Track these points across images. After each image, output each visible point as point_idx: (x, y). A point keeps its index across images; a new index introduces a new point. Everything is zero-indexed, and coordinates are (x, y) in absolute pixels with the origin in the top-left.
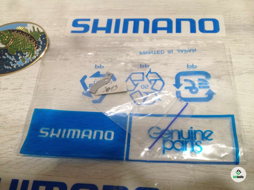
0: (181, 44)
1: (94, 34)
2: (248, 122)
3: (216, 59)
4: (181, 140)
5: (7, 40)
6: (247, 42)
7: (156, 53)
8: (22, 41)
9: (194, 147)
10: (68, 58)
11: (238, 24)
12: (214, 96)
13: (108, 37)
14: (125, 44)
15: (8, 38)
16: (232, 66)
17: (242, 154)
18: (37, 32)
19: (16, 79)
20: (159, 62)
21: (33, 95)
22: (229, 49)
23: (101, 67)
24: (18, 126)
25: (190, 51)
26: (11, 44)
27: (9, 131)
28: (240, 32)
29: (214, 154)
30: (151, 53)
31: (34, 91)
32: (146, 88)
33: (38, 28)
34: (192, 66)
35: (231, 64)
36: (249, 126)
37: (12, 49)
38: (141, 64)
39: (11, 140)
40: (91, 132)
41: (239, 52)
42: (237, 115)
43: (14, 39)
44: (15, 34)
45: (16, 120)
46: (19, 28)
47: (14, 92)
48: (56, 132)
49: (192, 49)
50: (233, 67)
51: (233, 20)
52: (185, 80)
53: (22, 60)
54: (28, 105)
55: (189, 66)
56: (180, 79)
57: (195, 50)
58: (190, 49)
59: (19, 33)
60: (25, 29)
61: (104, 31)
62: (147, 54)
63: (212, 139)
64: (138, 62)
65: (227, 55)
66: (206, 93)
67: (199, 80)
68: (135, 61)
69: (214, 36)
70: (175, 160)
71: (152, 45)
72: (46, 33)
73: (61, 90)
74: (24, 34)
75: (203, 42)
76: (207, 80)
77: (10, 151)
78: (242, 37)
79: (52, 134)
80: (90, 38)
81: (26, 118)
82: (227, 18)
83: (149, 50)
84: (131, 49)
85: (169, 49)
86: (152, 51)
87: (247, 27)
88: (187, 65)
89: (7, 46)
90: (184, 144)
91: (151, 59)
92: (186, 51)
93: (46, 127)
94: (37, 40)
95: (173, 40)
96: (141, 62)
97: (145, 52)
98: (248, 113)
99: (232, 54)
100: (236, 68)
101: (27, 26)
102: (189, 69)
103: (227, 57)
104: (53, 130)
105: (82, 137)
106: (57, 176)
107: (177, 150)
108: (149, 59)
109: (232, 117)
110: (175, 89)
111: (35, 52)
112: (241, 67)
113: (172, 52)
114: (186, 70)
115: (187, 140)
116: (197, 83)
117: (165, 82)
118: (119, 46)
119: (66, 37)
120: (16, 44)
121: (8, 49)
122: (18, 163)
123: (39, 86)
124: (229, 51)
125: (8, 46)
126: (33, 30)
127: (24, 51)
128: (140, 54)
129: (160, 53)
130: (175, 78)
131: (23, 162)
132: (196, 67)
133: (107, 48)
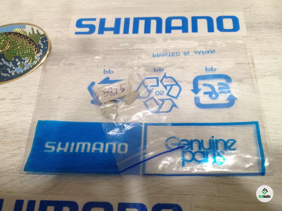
0: (198, 45)
1: (101, 36)
2: (274, 129)
3: (236, 61)
4: (202, 151)
5: (3, 44)
6: (270, 41)
7: (171, 56)
8: (20, 45)
9: (216, 157)
10: (73, 63)
11: (259, 21)
12: (236, 102)
13: (116, 38)
14: (136, 46)
15: (4, 41)
16: (254, 68)
17: (268, 164)
18: (36, 34)
19: (15, 87)
20: (174, 65)
21: (35, 105)
22: (251, 49)
23: (111, 72)
24: (19, 141)
25: (208, 53)
26: (8, 48)
27: (10, 147)
28: (262, 30)
29: (238, 165)
30: (166, 55)
31: (36, 100)
32: (161, 94)
33: (37, 30)
34: (211, 69)
35: (253, 66)
36: (275, 133)
37: (9, 54)
38: (154, 68)
39: (13, 156)
40: (102, 145)
41: (261, 52)
42: (261, 122)
43: (11, 42)
44: (12, 37)
45: (17, 134)
46: (16, 31)
47: (13, 103)
48: (63, 146)
49: (210, 50)
50: (256, 68)
51: (254, 17)
52: (204, 85)
53: (21, 66)
54: (30, 117)
55: (207, 69)
56: (199, 84)
57: (214, 51)
58: (209, 50)
59: (16, 36)
60: (23, 31)
61: (113, 32)
62: (161, 56)
63: (236, 148)
64: (152, 65)
65: (248, 56)
66: (226, 99)
67: (219, 84)
68: (148, 65)
69: (233, 36)
70: (195, 172)
71: (166, 47)
72: (46, 35)
73: (66, 99)
74: (22, 37)
75: (222, 42)
76: (228, 84)
77: (12, 168)
78: (265, 36)
79: (59, 149)
80: (97, 39)
81: (28, 131)
82: (247, 14)
83: (163, 52)
84: (143, 51)
85: (185, 50)
86: (166, 53)
87: (269, 24)
88: (205, 67)
89: (3, 51)
90: (205, 155)
91: (165, 62)
92: (204, 53)
93: (52, 141)
94: (37, 43)
95: (189, 41)
96: (155, 66)
97: (159, 54)
98: (273, 119)
99: (255, 55)
100: (259, 70)
101: (25, 28)
102: (207, 72)
103: (249, 58)
104: (60, 144)
105: (93, 151)
106: (67, 195)
107: (197, 162)
108: (163, 62)
109: (256, 123)
110: (193, 94)
111: (35, 57)
112: (264, 69)
113: (188, 54)
114: (204, 73)
115: (208, 151)
116: (216, 88)
117: (181, 87)
118: (130, 48)
119: (69, 39)
120: (13, 48)
121: (5, 54)
122: (21, 182)
123: (41, 95)
124: (251, 51)
125: (5, 51)
126: (32, 32)
127: (23, 56)
128: (153, 56)
129: (175, 56)
130: (192, 83)
131: (28, 180)
132: (216, 70)
133: (117, 50)
